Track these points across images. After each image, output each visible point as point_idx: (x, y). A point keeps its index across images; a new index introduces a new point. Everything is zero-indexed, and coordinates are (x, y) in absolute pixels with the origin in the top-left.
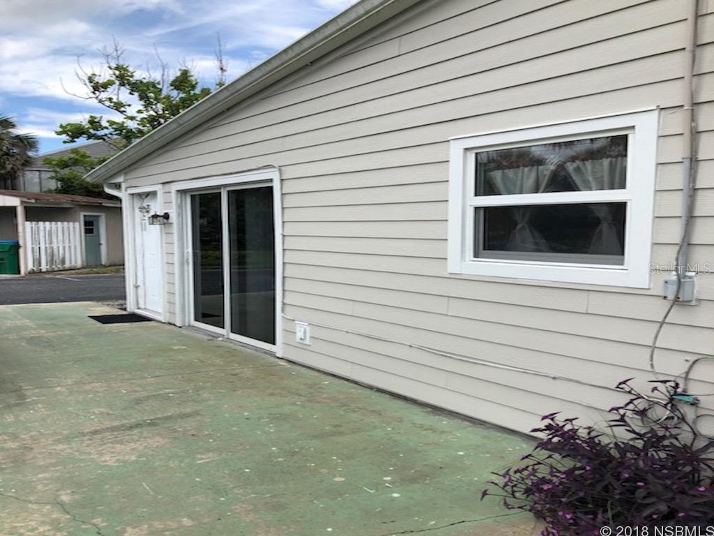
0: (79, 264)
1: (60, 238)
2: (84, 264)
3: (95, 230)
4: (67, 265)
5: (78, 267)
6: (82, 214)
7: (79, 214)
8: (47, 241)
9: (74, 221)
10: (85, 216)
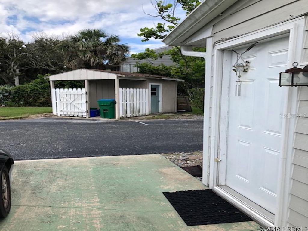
0: (147, 113)
1: (138, 98)
2: (150, 112)
3: (156, 93)
4: (141, 113)
5: (147, 114)
6: (150, 84)
7: (149, 84)
8: (131, 100)
9: (146, 88)
10: (151, 85)
